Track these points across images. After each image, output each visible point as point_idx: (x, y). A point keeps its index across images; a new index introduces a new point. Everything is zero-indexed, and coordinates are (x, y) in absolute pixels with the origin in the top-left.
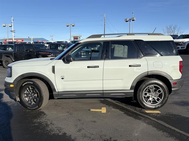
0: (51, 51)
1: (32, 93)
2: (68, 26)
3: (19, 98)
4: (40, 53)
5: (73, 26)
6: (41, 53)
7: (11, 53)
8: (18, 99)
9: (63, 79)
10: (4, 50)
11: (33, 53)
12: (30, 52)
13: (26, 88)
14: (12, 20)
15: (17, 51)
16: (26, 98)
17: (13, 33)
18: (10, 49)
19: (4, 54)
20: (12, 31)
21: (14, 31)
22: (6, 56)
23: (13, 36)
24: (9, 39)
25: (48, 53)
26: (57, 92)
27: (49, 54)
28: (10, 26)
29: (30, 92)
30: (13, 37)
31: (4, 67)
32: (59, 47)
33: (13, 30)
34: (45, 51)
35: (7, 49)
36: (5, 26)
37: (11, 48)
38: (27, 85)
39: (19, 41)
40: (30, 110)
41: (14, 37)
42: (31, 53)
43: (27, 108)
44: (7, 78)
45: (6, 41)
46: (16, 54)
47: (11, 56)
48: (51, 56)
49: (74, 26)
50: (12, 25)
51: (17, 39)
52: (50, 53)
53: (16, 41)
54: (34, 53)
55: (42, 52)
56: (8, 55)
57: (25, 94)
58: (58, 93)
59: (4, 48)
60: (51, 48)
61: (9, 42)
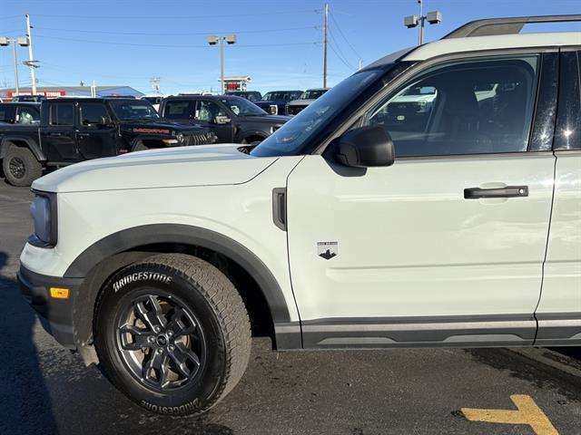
0: (175, 124)
1: (164, 330)
2: (214, 43)
3: (92, 349)
4: (135, 130)
5: (229, 43)
6: (142, 130)
7: (29, 132)
8: (91, 357)
9: (327, 256)
10: (5, 121)
11: (110, 130)
12: (101, 126)
13: (134, 304)
14: (29, 28)
15: (53, 124)
16: (131, 352)
17: (32, 69)
18: (27, 118)
19: (8, 134)
20: (27, 64)
21: (36, 64)
22: (13, 142)
23: (34, 79)
24: (21, 90)
25: (167, 131)
26: (294, 324)
27: (170, 134)
28: (22, 45)
29: (156, 322)
30: (34, 83)
31: (7, 182)
32: (199, 109)
33: (31, 60)
34: (155, 124)
35: (15, 118)
36: (6, 45)
37: (29, 116)
38: (138, 290)
39: (52, 94)
40: (157, 417)
41: (37, 81)
42: (103, 131)
43: (139, 403)
44: (28, 246)
45: (10, 95)
46: (49, 134)
47: (31, 143)
48: (175, 141)
49: (233, 43)
50: (28, 40)
51: (46, 90)
52: (171, 129)
53: (43, 94)
54: (115, 131)
55: (143, 127)
56: (21, 138)
57: (124, 331)
58: (297, 329)
59: (6, 116)
60: (171, 113)
61: (21, 98)
